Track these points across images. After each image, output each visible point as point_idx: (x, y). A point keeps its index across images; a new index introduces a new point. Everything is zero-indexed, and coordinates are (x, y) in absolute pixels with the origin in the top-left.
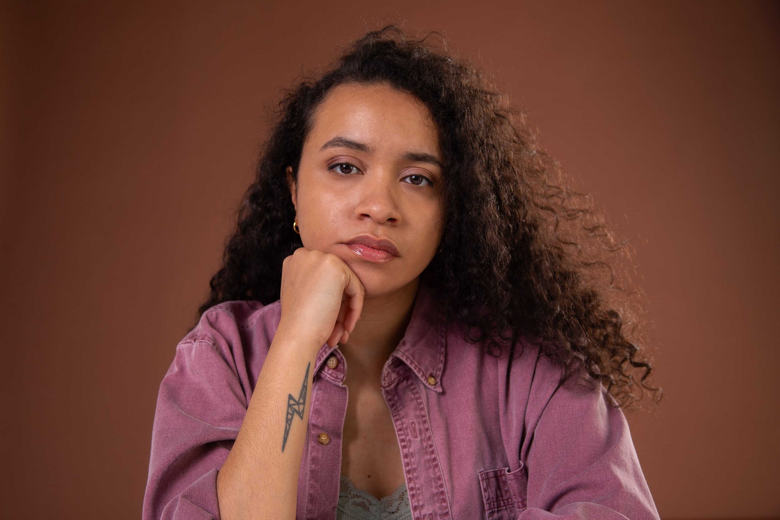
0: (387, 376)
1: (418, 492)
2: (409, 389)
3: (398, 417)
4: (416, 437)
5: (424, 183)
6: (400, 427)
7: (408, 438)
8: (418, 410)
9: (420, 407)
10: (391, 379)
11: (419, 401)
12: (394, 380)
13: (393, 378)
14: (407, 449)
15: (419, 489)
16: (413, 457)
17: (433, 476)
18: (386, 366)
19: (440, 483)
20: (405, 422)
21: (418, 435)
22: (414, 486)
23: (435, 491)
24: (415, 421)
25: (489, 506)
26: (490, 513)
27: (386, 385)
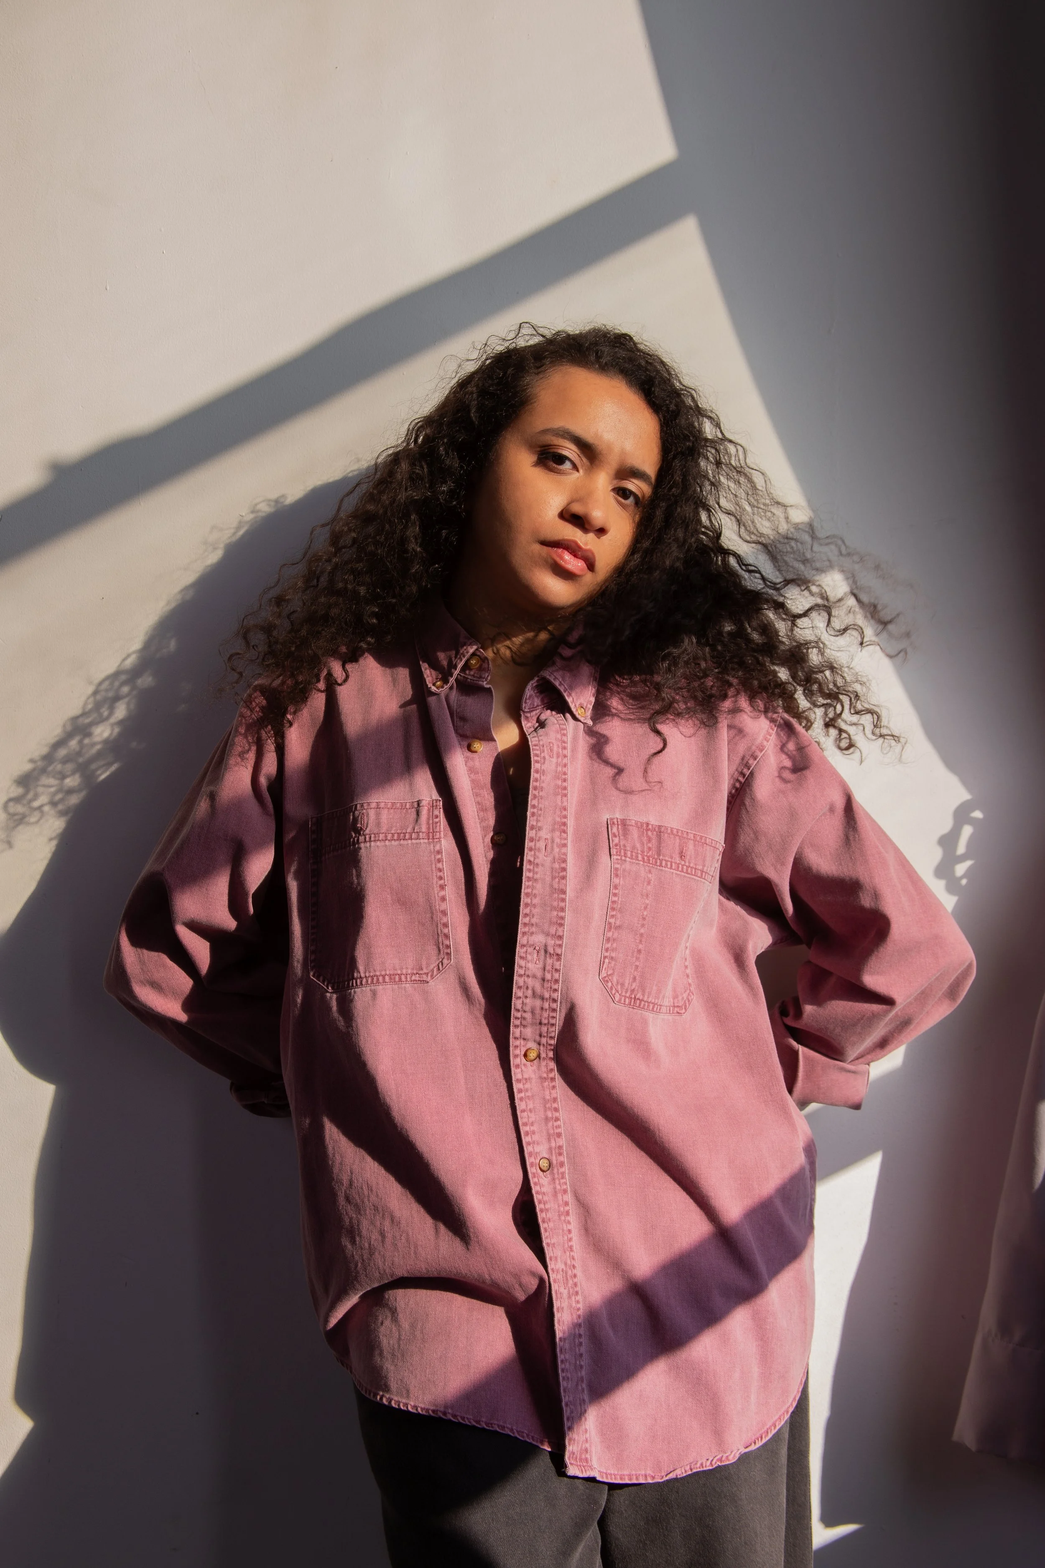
0: (529, 698)
1: (540, 812)
4: (553, 757)
5: (631, 500)
7: (542, 755)
9: (562, 733)
10: (534, 705)
11: (562, 727)
12: (536, 707)
13: (535, 704)
14: (539, 765)
15: (541, 810)
16: (543, 775)
17: (560, 804)
18: (529, 687)
19: (564, 813)
20: (542, 741)
21: (555, 756)
22: (536, 804)
23: (558, 819)
24: (554, 741)
25: (617, 852)
26: (617, 859)
27: (526, 710)
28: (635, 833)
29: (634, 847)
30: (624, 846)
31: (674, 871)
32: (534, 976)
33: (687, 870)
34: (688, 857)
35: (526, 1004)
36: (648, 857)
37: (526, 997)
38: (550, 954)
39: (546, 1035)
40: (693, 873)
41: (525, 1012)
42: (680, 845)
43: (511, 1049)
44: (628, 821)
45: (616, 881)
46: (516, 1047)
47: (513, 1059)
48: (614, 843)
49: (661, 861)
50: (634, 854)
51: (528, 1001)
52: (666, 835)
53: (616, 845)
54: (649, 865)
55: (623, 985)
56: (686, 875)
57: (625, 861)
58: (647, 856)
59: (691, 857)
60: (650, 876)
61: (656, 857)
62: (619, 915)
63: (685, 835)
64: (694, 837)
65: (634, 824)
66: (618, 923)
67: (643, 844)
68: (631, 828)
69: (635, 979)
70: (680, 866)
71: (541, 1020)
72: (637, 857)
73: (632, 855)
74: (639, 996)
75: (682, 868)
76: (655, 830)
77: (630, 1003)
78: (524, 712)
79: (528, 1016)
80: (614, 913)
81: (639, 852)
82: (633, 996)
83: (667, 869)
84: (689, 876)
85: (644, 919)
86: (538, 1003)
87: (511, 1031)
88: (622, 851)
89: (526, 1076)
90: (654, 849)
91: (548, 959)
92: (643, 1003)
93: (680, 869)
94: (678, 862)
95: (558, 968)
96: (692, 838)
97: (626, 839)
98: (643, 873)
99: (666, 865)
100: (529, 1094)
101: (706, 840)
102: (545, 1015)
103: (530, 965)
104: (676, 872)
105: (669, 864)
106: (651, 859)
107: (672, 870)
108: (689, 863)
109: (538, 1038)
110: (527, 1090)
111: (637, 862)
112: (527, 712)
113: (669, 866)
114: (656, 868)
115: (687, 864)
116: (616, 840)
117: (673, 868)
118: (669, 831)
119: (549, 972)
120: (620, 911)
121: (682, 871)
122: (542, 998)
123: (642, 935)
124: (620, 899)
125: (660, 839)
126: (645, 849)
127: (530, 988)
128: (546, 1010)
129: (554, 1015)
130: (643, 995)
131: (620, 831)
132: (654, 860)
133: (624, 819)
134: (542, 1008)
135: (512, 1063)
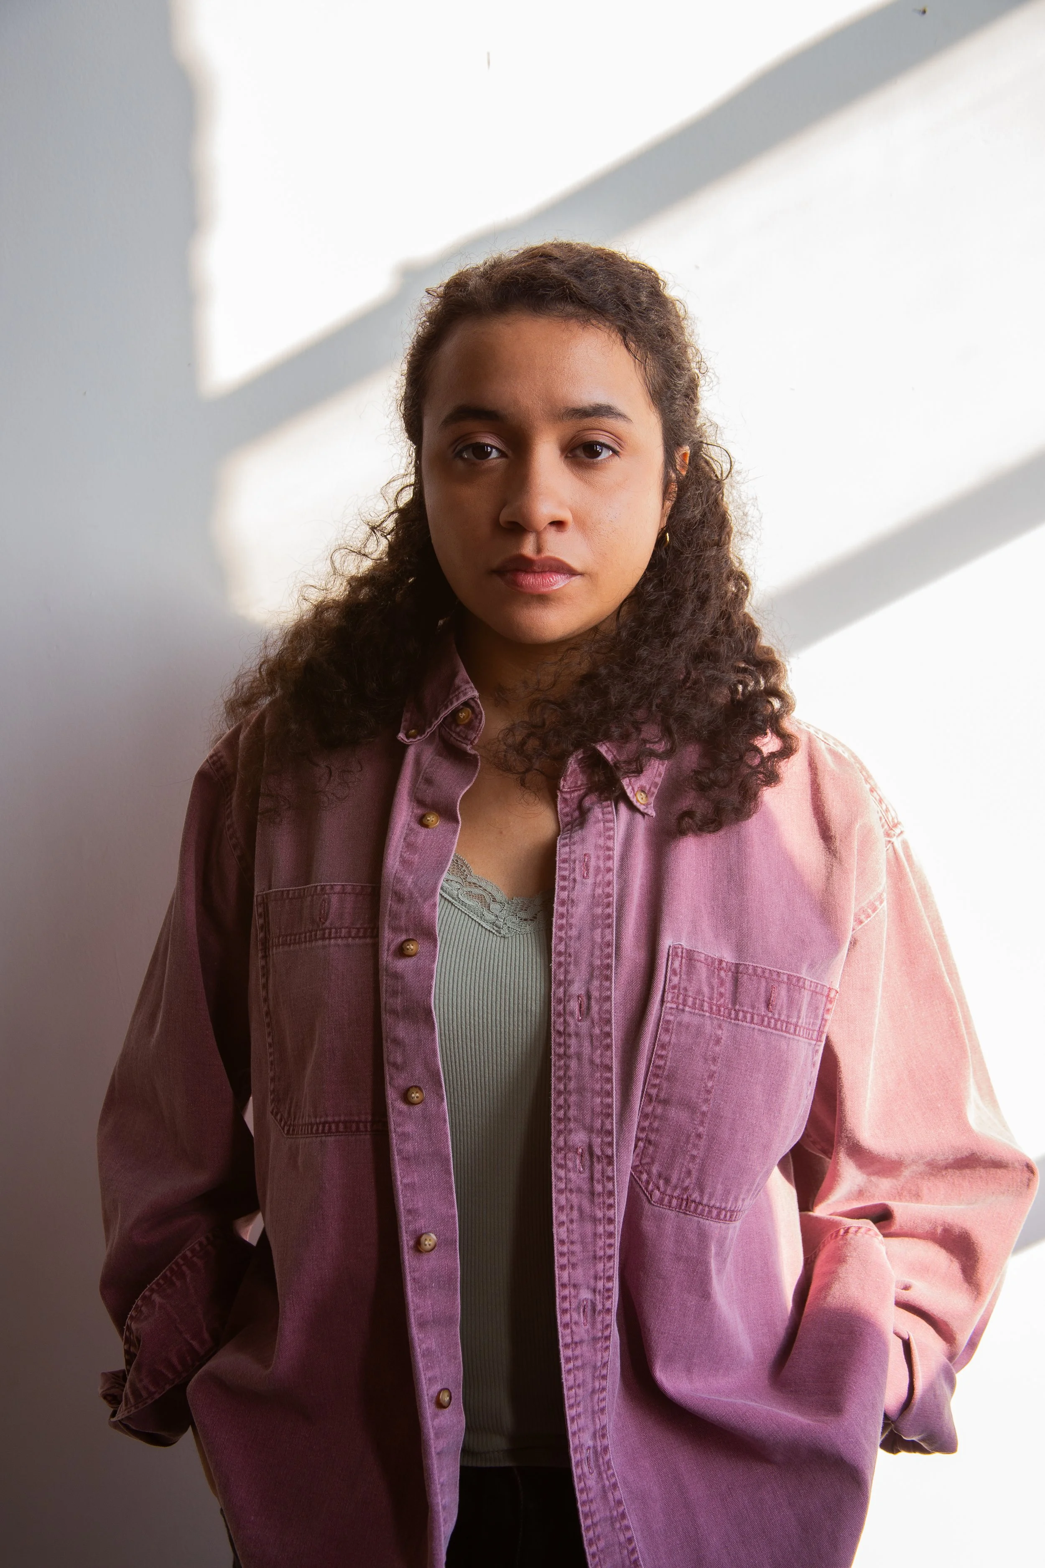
0: (571, 773)
2: (599, 805)
3: (567, 840)
4: (587, 878)
6: (566, 856)
8: (603, 838)
9: (607, 834)
10: (576, 783)
11: (607, 824)
12: (580, 786)
13: (579, 782)
20: (574, 851)
25: (673, 998)
26: (671, 1008)
27: (565, 790)
28: (703, 971)
29: (699, 992)
30: (685, 989)
31: (757, 1027)
32: (579, 1190)
33: (776, 1025)
34: (778, 1007)
35: (572, 1231)
36: (719, 1007)
37: (572, 1221)
38: (598, 1157)
39: (602, 1274)
40: (784, 1029)
41: (572, 1243)
42: (766, 991)
43: (558, 1301)
44: (696, 954)
45: (665, 1038)
46: (564, 1298)
47: (561, 1315)
48: (671, 984)
49: (737, 1012)
50: (698, 1001)
51: (575, 1226)
52: (745, 976)
53: (674, 987)
54: (719, 1017)
55: (667, 1181)
56: (774, 1031)
57: (683, 1010)
58: (716, 1005)
59: (782, 1007)
60: (719, 1032)
61: (730, 1006)
62: (665, 1085)
63: (775, 976)
64: (788, 979)
65: (703, 959)
66: (662, 1095)
67: (712, 989)
68: (698, 964)
69: (689, 1173)
70: (766, 1019)
71: (595, 1251)
72: (702, 1006)
73: (694, 1004)
74: (696, 1196)
75: (769, 1022)
76: (730, 970)
77: (681, 1206)
78: (562, 792)
79: (577, 1248)
80: (657, 1081)
81: (706, 999)
82: (685, 1197)
83: (745, 1024)
84: (777, 1032)
85: (708, 1092)
86: (589, 1227)
87: (557, 1275)
88: (681, 997)
89: (577, 1339)
90: (727, 995)
91: (595, 1164)
92: (700, 1207)
93: (766, 1023)
94: (763, 1013)
95: (610, 1174)
96: (785, 980)
97: (690, 980)
98: (708, 1028)
99: (745, 1017)
100: (579, 1363)
101: (804, 983)
102: (600, 1243)
103: (572, 1175)
104: (760, 1027)
105: (749, 1016)
106: (722, 1009)
107: (753, 1026)
108: (780, 1014)
109: (592, 1282)
110: (576, 1358)
111: (702, 1013)
112: (566, 792)
113: (748, 1019)
114: (730, 1023)
115: (776, 1016)
116: (676, 980)
117: (755, 1022)
118: (750, 971)
119: (598, 1182)
120: (669, 1078)
121: (769, 1026)
122: (595, 1220)
123: (704, 1114)
124: (668, 1064)
125: (737, 982)
126: (715, 995)
127: (576, 1208)
128: (601, 1235)
129: (611, 1241)
130: (702, 1196)
131: (684, 968)
132: (727, 1011)
133: (691, 951)
134: (595, 1234)
135: (559, 1321)
